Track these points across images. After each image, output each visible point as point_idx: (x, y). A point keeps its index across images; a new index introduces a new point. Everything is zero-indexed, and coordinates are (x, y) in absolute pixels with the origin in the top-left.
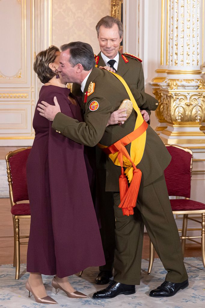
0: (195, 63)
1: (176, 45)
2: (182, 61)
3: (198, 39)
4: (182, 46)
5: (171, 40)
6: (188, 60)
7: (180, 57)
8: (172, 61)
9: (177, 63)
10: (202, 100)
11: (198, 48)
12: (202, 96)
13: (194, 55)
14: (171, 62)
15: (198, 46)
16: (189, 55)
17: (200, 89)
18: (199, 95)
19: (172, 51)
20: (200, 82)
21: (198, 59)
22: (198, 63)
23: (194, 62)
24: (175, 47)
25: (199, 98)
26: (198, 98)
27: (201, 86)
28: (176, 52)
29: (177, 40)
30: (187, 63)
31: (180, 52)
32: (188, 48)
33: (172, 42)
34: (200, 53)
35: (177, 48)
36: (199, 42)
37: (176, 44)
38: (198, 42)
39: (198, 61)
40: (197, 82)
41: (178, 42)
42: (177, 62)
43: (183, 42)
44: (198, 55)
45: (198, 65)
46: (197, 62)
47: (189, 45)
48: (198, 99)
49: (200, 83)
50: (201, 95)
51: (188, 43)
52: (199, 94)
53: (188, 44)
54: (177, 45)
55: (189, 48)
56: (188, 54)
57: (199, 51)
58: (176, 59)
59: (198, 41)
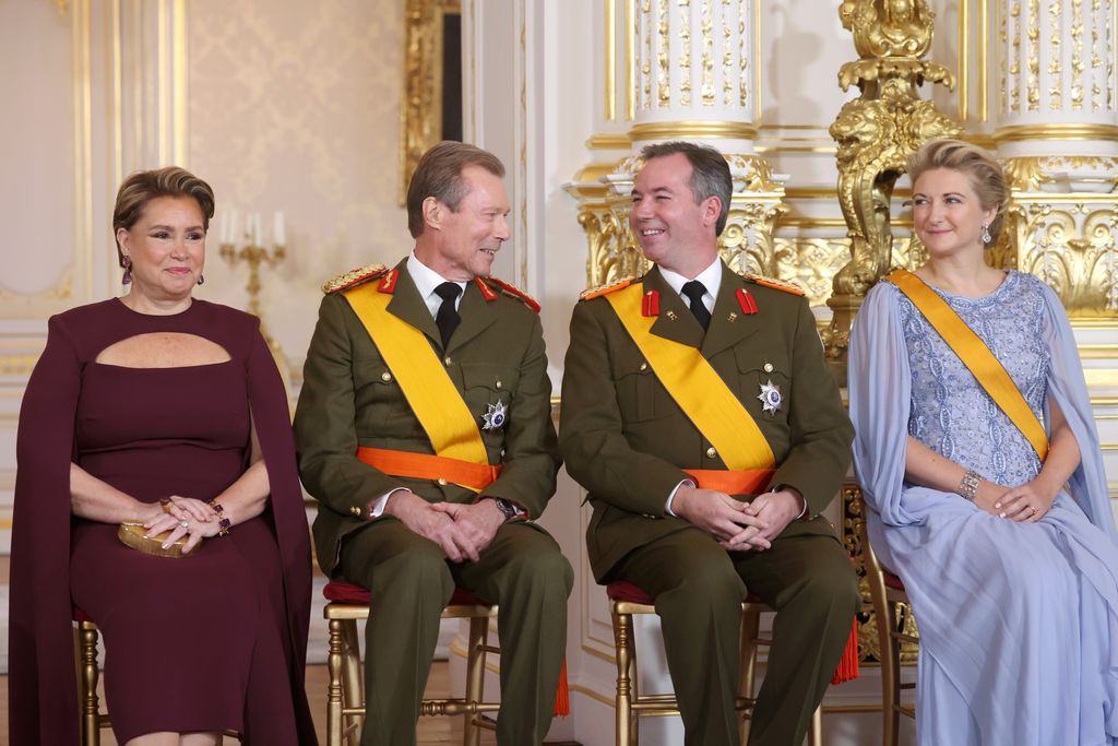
0: (734, 96)
1: (661, 32)
2: (685, 89)
3: (742, 11)
4: (685, 33)
5: (643, 15)
6: (706, 86)
7: (680, 76)
8: (648, 92)
9: (667, 99)
10: (762, 232)
11: (741, 45)
12: (762, 217)
13: (728, 69)
14: (644, 95)
15: (744, 37)
16: (710, 68)
17: (754, 190)
18: (750, 214)
19: (650, 55)
20: (754, 165)
21: (743, 81)
22: (743, 98)
23: (729, 94)
24: (659, 40)
25: (751, 222)
26: (745, 223)
27: (756, 181)
28: (664, 57)
29: (667, 12)
30: (706, 97)
31: (678, 55)
32: (706, 41)
33: (649, 21)
34: (750, 62)
35: (667, 44)
36: (745, 23)
37: (664, 29)
38: (742, 24)
39: (743, 90)
40: (744, 166)
41: (668, 20)
42: (667, 94)
43: (686, 18)
44: (743, 68)
45: (743, 104)
46: (739, 94)
47: (710, 29)
48: (746, 226)
49: (753, 170)
50: (759, 212)
51: (706, 22)
52: (750, 210)
53: (707, 28)
54: (667, 32)
55: (711, 43)
56: (709, 63)
57: (745, 53)
58: (664, 83)
59: (741, 19)
